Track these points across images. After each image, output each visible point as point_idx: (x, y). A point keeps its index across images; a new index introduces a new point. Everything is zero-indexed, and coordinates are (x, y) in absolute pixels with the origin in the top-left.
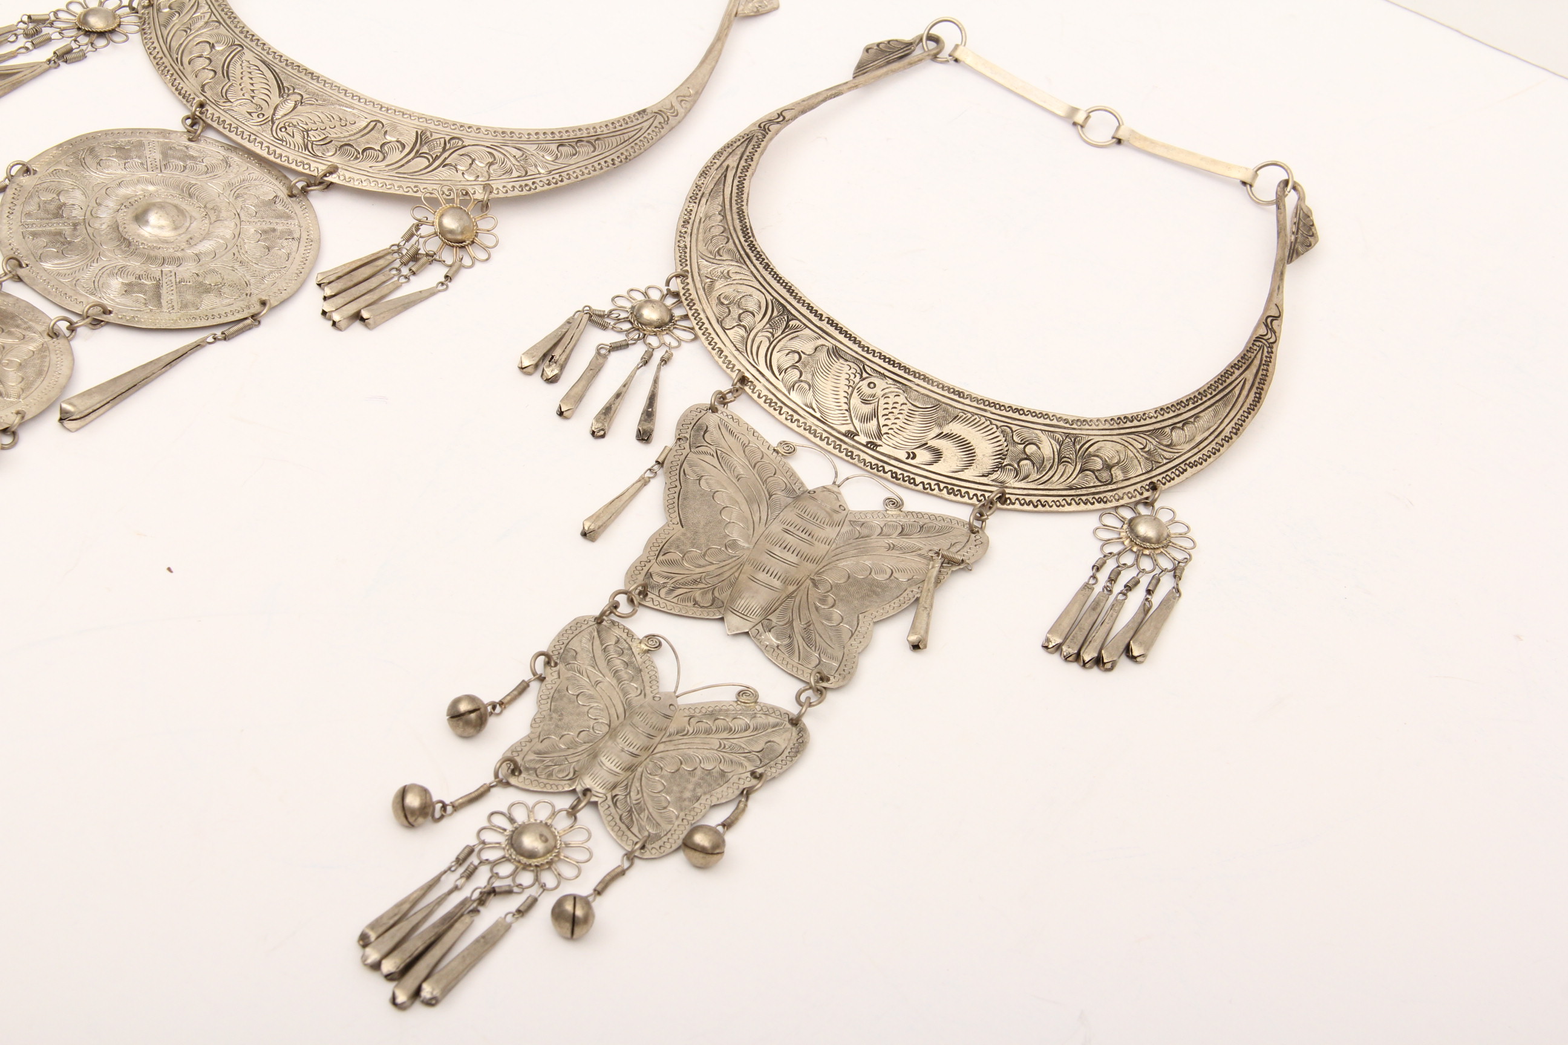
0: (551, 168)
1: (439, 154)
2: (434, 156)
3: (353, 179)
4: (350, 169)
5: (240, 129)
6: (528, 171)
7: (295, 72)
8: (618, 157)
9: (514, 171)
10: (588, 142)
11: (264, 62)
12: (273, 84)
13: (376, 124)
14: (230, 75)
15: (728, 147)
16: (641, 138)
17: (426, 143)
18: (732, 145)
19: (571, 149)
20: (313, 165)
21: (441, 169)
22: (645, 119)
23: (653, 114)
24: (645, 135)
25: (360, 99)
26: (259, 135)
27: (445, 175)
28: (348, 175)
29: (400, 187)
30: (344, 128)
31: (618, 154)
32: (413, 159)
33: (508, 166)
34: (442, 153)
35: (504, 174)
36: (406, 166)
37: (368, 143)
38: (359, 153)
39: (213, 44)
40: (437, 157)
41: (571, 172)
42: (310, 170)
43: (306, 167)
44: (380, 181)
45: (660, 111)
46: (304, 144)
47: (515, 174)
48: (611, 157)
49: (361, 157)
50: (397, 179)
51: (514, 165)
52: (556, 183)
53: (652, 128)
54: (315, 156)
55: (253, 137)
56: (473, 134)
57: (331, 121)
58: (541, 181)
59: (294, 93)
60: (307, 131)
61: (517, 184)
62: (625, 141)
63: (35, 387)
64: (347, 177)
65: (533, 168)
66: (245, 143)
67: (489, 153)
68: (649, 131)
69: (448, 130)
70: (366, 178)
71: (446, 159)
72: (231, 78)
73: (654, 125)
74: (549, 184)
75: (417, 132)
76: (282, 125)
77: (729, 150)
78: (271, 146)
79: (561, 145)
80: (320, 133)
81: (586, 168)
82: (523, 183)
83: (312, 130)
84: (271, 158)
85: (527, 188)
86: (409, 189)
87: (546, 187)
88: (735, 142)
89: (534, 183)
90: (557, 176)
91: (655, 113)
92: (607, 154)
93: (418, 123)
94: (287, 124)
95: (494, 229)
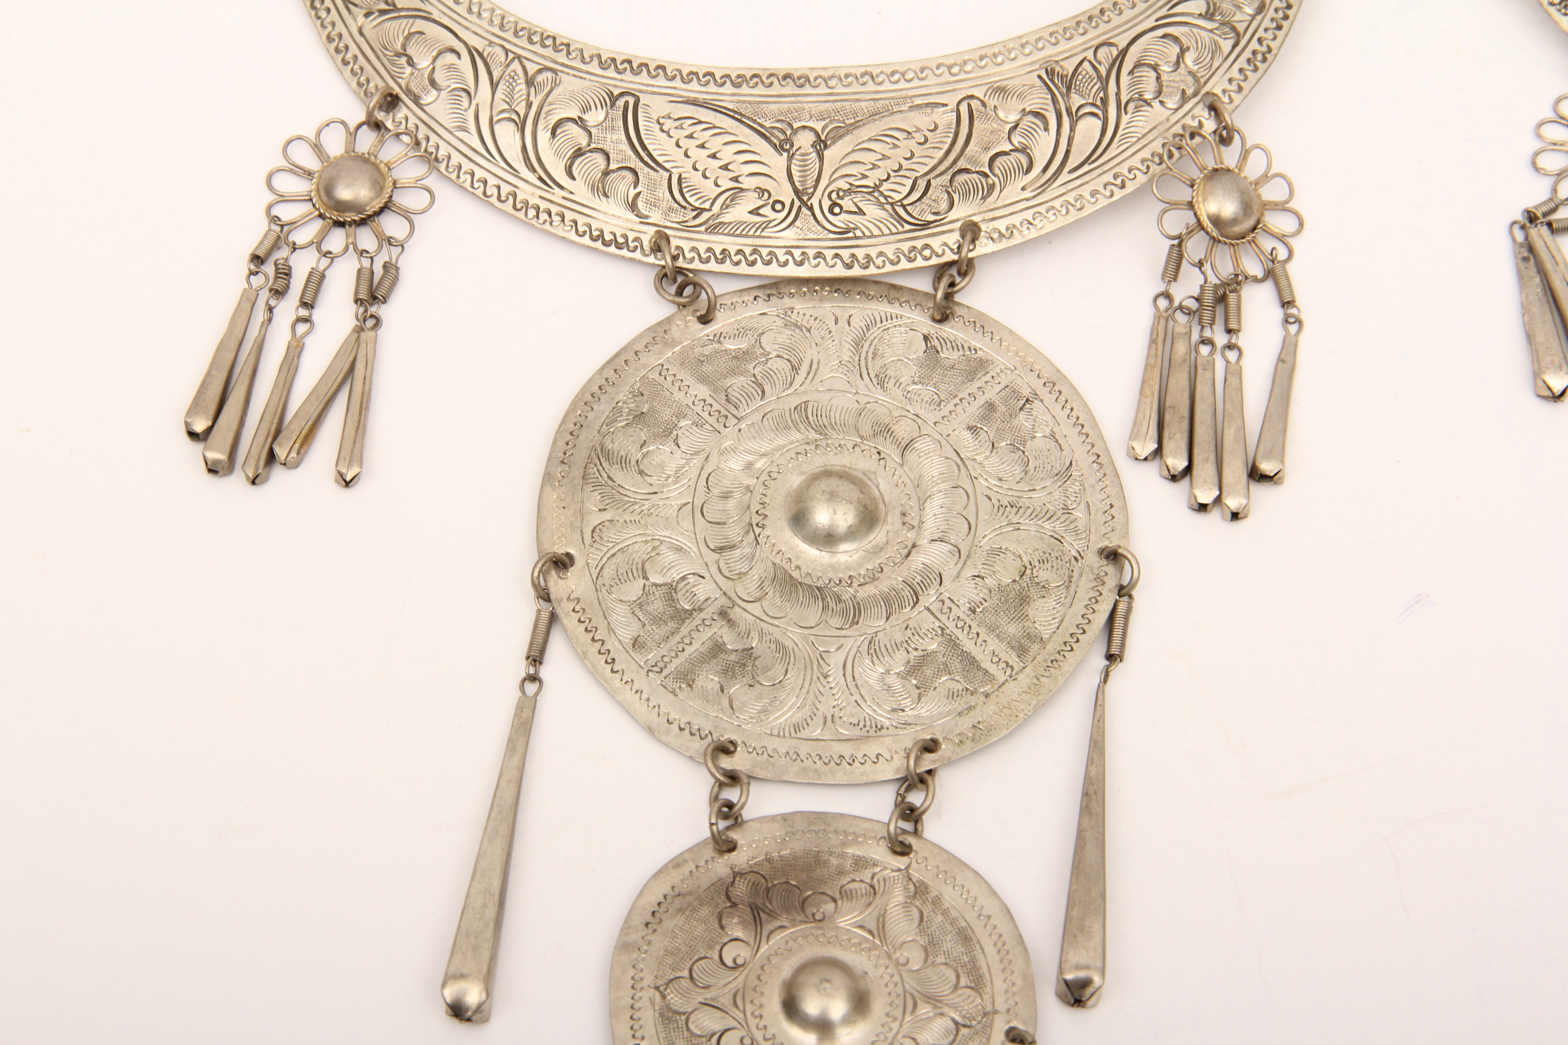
1: (1102, 94)
2: (1099, 103)
3: (1014, 226)
4: (998, 213)
5: (764, 252)
6: (1237, 25)
7: (760, 90)
9: (1221, 42)
11: (694, 103)
12: (747, 137)
13: (969, 105)
14: (660, 159)
17: (1069, 89)
20: (936, 243)
21: (1125, 119)
25: (903, 74)
26: (807, 243)
27: (1140, 124)
28: (1001, 225)
29: (1093, 194)
30: (927, 145)
32: (1072, 129)
33: (1207, 39)
34: (1105, 88)
35: (1212, 59)
36: (1073, 150)
37: (987, 149)
38: (986, 176)
39: (579, 118)
40: (1105, 101)
42: (938, 256)
43: (927, 253)
44: (1057, 204)
46: (892, 216)
47: (1226, 45)
49: (996, 180)
50: (1078, 182)
51: (1211, 31)
52: (1286, 17)
54: (927, 225)
55: (797, 253)
56: (1117, 20)
57: (895, 146)
58: (1266, 30)
59: (795, 131)
60: (876, 188)
61: (1242, 62)
63: (985, 969)
64: (1004, 231)
65: (1238, 16)
66: (792, 271)
67: (1165, 36)
69: (1079, 40)
70: (1031, 212)
71: (1118, 94)
72: (667, 165)
74: (1279, 28)
75: (1040, 77)
76: (826, 204)
78: (840, 252)
80: (899, 180)
82: (1247, 54)
83: (882, 181)
84: (856, 271)
85: (1259, 57)
86: (1109, 187)
87: (1280, 34)
89: (1260, 41)
90: (1277, 3)
93: (1028, 60)
94: (834, 196)
95: (1269, 165)
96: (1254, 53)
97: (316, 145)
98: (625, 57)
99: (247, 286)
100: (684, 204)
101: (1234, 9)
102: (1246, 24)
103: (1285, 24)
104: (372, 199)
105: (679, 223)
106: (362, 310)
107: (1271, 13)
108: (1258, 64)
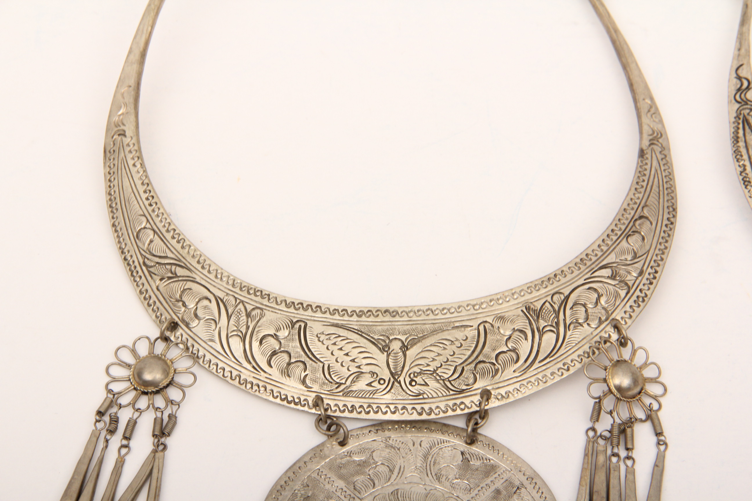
0: (639, 265)
1: (556, 320)
2: (554, 325)
3: (509, 392)
4: (501, 385)
5: (374, 406)
6: (628, 282)
7: (372, 319)
8: (669, 213)
9: (620, 291)
10: (641, 217)
11: (337, 326)
12: (365, 344)
13: (484, 326)
14: (318, 356)
15: (738, 142)
16: (665, 180)
17: (538, 317)
18: (738, 138)
19: (637, 235)
20: (467, 401)
21: (569, 333)
22: (650, 158)
23: (650, 148)
24: (664, 174)
25: (449, 310)
26: (398, 402)
27: (577, 336)
28: (503, 391)
29: (552, 374)
30: (462, 348)
31: (666, 211)
32: (540, 339)
33: (612, 290)
34: (558, 317)
35: (615, 300)
36: (541, 350)
37: (494, 350)
38: (494, 364)
39: (275, 334)
40: (558, 324)
41: (655, 258)
42: (468, 408)
43: (462, 406)
44: (532, 379)
45: (650, 140)
46: (443, 387)
47: (623, 293)
48: (665, 217)
49: (499, 367)
50: (544, 368)
51: (614, 285)
52: (655, 278)
53: (662, 163)
54: (462, 391)
55: (392, 407)
56: (563, 280)
57: (445, 349)
58: (644, 285)
59: (391, 341)
60: (435, 371)
61: (631, 302)
62: (659, 193)
64: (504, 394)
65: (629, 278)
66: (389, 417)
67: (589, 288)
68: (663, 168)
69: (543, 291)
70: (519, 384)
71: (565, 320)
72: (322, 360)
73: (660, 159)
74: (651, 283)
75: (522, 311)
76: (408, 380)
77: (741, 144)
78: (416, 406)
79: (628, 236)
80: (447, 367)
81: (660, 244)
82: (634, 298)
83: (438, 368)
84: (424, 417)
85: (641, 299)
86: (561, 371)
87: (652, 287)
88: (738, 133)
89: (641, 291)
90: (649, 270)
91: (650, 145)
92: (660, 217)
93: (516, 302)
94: (412, 376)
95: (647, 358)
96: (638, 297)
97: (133, 350)
98: (299, 301)
99: (94, 428)
100: (331, 380)
101: (626, 274)
102: (633, 281)
103: (655, 281)
104: (163, 380)
105: (328, 391)
106: (156, 440)
107: (647, 276)
108: (640, 303)
